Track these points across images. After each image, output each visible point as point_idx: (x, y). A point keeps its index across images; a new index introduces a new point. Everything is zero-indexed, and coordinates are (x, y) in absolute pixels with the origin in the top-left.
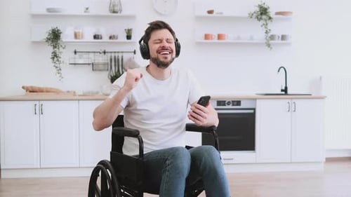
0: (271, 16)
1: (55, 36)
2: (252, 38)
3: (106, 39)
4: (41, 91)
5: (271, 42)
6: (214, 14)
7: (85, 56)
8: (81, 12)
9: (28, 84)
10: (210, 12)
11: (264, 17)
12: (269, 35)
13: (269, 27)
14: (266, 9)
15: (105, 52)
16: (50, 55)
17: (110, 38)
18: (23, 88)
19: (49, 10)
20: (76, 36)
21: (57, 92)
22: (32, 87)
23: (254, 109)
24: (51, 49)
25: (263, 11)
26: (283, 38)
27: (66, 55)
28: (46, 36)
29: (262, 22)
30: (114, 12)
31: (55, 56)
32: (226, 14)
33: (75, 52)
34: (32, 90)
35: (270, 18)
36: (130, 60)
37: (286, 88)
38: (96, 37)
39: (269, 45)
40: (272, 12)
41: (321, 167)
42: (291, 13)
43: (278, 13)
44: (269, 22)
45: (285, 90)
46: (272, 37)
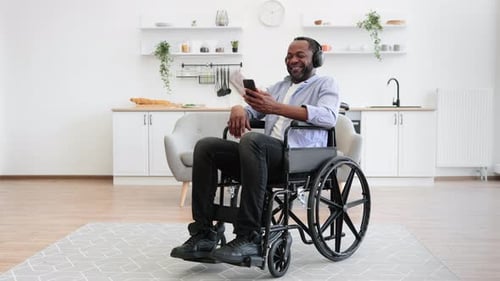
0: (382, 25)
1: (164, 49)
2: (362, 49)
3: (212, 51)
4: (149, 103)
5: (381, 52)
6: (322, 25)
7: (192, 69)
8: (188, 25)
9: (136, 97)
10: (318, 23)
11: (373, 26)
12: (380, 45)
13: (379, 37)
14: (377, 18)
15: (211, 65)
16: (159, 69)
17: (217, 50)
18: (132, 100)
19: (159, 25)
20: (183, 49)
21: (163, 103)
22: (141, 99)
23: (359, 122)
24: (159, 62)
25: (374, 20)
26: (396, 48)
27: (174, 68)
28: (155, 49)
29: (371, 31)
30: (221, 25)
31: (163, 69)
32: (334, 24)
33: (183, 66)
34: (141, 102)
35: (380, 28)
36: (236, 73)
37: (398, 101)
38: (203, 50)
39: (378, 56)
40: (382, 22)
41: (431, 183)
42: (403, 22)
43: (390, 22)
44: (378, 31)
45: (397, 104)
46: (384, 48)
